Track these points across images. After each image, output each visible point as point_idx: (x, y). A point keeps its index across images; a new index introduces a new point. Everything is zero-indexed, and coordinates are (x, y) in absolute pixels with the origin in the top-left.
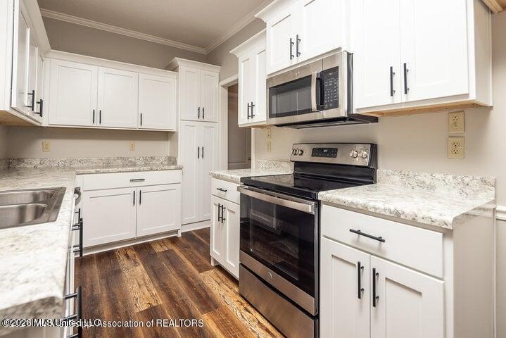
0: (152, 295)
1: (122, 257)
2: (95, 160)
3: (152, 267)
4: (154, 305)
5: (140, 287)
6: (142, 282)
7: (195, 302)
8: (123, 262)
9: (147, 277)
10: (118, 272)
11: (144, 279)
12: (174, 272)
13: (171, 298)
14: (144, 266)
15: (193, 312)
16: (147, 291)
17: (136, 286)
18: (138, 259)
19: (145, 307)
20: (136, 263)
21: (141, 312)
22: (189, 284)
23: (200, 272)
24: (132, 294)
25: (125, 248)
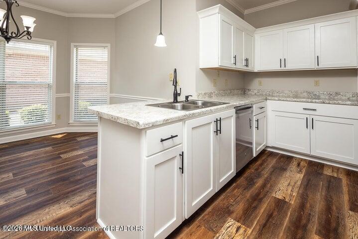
0: (291, 195)
1: (295, 163)
2: (287, 92)
3: (309, 180)
4: (287, 200)
5: (288, 185)
6: (293, 184)
7: (320, 223)
8: (293, 166)
9: (299, 183)
10: (284, 169)
11: (295, 183)
12: (323, 194)
13: (302, 206)
14: (304, 176)
15: (309, 226)
16: (290, 191)
17: (286, 183)
18: (304, 170)
19: (280, 197)
20: (300, 171)
21: (275, 198)
22: (328, 209)
23: (351, 209)
24: (280, 186)
25: (302, 159)
